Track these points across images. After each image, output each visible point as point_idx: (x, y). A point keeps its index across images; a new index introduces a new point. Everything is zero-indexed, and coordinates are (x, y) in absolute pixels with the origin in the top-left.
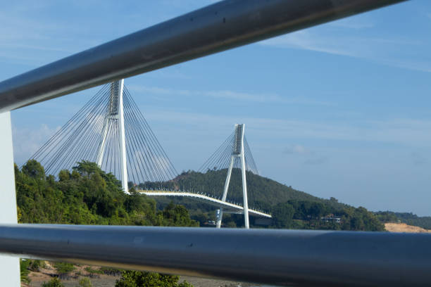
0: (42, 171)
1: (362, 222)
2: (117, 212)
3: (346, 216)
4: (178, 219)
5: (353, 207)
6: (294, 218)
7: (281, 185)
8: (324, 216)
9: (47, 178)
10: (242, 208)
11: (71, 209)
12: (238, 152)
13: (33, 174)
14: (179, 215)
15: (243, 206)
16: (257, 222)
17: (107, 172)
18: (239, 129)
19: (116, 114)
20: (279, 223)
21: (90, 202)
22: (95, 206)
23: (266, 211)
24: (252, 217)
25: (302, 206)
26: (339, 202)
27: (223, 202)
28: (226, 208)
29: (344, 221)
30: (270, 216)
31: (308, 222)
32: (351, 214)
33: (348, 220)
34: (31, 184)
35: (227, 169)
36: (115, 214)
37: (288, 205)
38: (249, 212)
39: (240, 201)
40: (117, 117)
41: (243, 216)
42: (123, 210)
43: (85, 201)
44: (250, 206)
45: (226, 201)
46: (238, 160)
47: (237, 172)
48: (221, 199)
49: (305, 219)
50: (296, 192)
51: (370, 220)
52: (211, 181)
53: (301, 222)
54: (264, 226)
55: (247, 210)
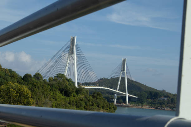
0: (42, 77)
2: (72, 95)
3: (169, 98)
5: (172, 94)
6: (147, 98)
7: (142, 84)
8: (160, 97)
9: (44, 80)
10: (125, 94)
11: (53, 93)
12: (124, 70)
13: (38, 78)
14: (98, 96)
15: (125, 93)
16: (131, 100)
17: (69, 78)
18: (124, 60)
19: (73, 54)
20: (141, 100)
21: (61, 91)
22: (63, 92)
23: (135, 95)
24: (129, 98)
25: (151, 93)
26: (166, 91)
27: (117, 91)
28: (118, 94)
29: (168, 100)
30: (137, 97)
31: (153, 100)
32: (171, 97)
33: (170, 99)
34: (37, 83)
35: (119, 77)
36: (71, 96)
37: (144, 92)
38: (128, 95)
39: (124, 91)
40: (73, 55)
41: (126, 97)
42: (75, 94)
43: (59, 90)
45: (119, 91)
46: (124, 73)
47: (123, 79)
48: (116, 90)
49: (151, 98)
50: (148, 87)
52: (112, 82)
53: (150, 100)
54: (134, 101)
55: (127, 95)
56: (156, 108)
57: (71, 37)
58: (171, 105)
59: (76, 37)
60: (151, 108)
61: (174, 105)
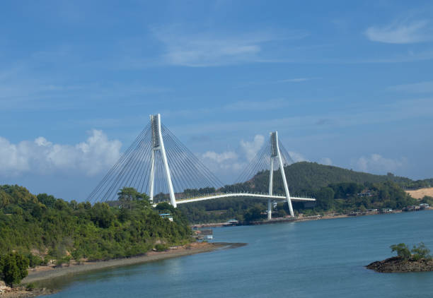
1: (388, 192)
5: (411, 180)
6: (336, 197)
8: (359, 192)
10: (285, 198)
12: (276, 154)
15: (285, 196)
19: (158, 146)
24: (295, 203)
26: (395, 175)
27: (271, 196)
28: (273, 200)
29: (373, 194)
30: (314, 200)
31: (347, 200)
32: (380, 187)
37: (329, 189)
38: (292, 200)
39: (283, 193)
40: (159, 148)
41: (287, 203)
44: (291, 195)
45: (273, 194)
46: (276, 161)
48: (267, 192)
51: (395, 190)
52: (260, 181)
53: (341, 201)
54: (310, 208)
55: (290, 198)
56: (350, 215)
59: (159, 115)
60: (340, 216)
61: (383, 202)
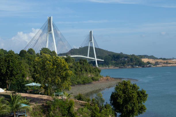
0: (34, 52)
1: (134, 59)
3: (129, 58)
4: (85, 64)
5: (128, 55)
6: (112, 60)
7: (104, 50)
8: (121, 59)
9: (37, 54)
12: (91, 40)
13: (31, 53)
14: (84, 62)
15: (95, 58)
16: (99, 63)
18: (91, 32)
20: (107, 62)
23: (102, 59)
24: (98, 61)
25: (114, 56)
26: (123, 53)
28: (89, 59)
29: (128, 60)
30: (103, 61)
31: (116, 61)
32: (130, 57)
34: (32, 57)
37: (109, 56)
39: (93, 57)
40: (51, 32)
41: (95, 61)
45: (89, 57)
46: (91, 43)
47: (91, 48)
48: (87, 56)
49: (115, 60)
50: (110, 52)
51: (137, 58)
53: (114, 62)
54: (101, 64)
55: (96, 59)
56: (120, 67)
57: (48, 18)
58: (131, 64)
59: (52, 17)
60: (116, 68)
61: (133, 63)
